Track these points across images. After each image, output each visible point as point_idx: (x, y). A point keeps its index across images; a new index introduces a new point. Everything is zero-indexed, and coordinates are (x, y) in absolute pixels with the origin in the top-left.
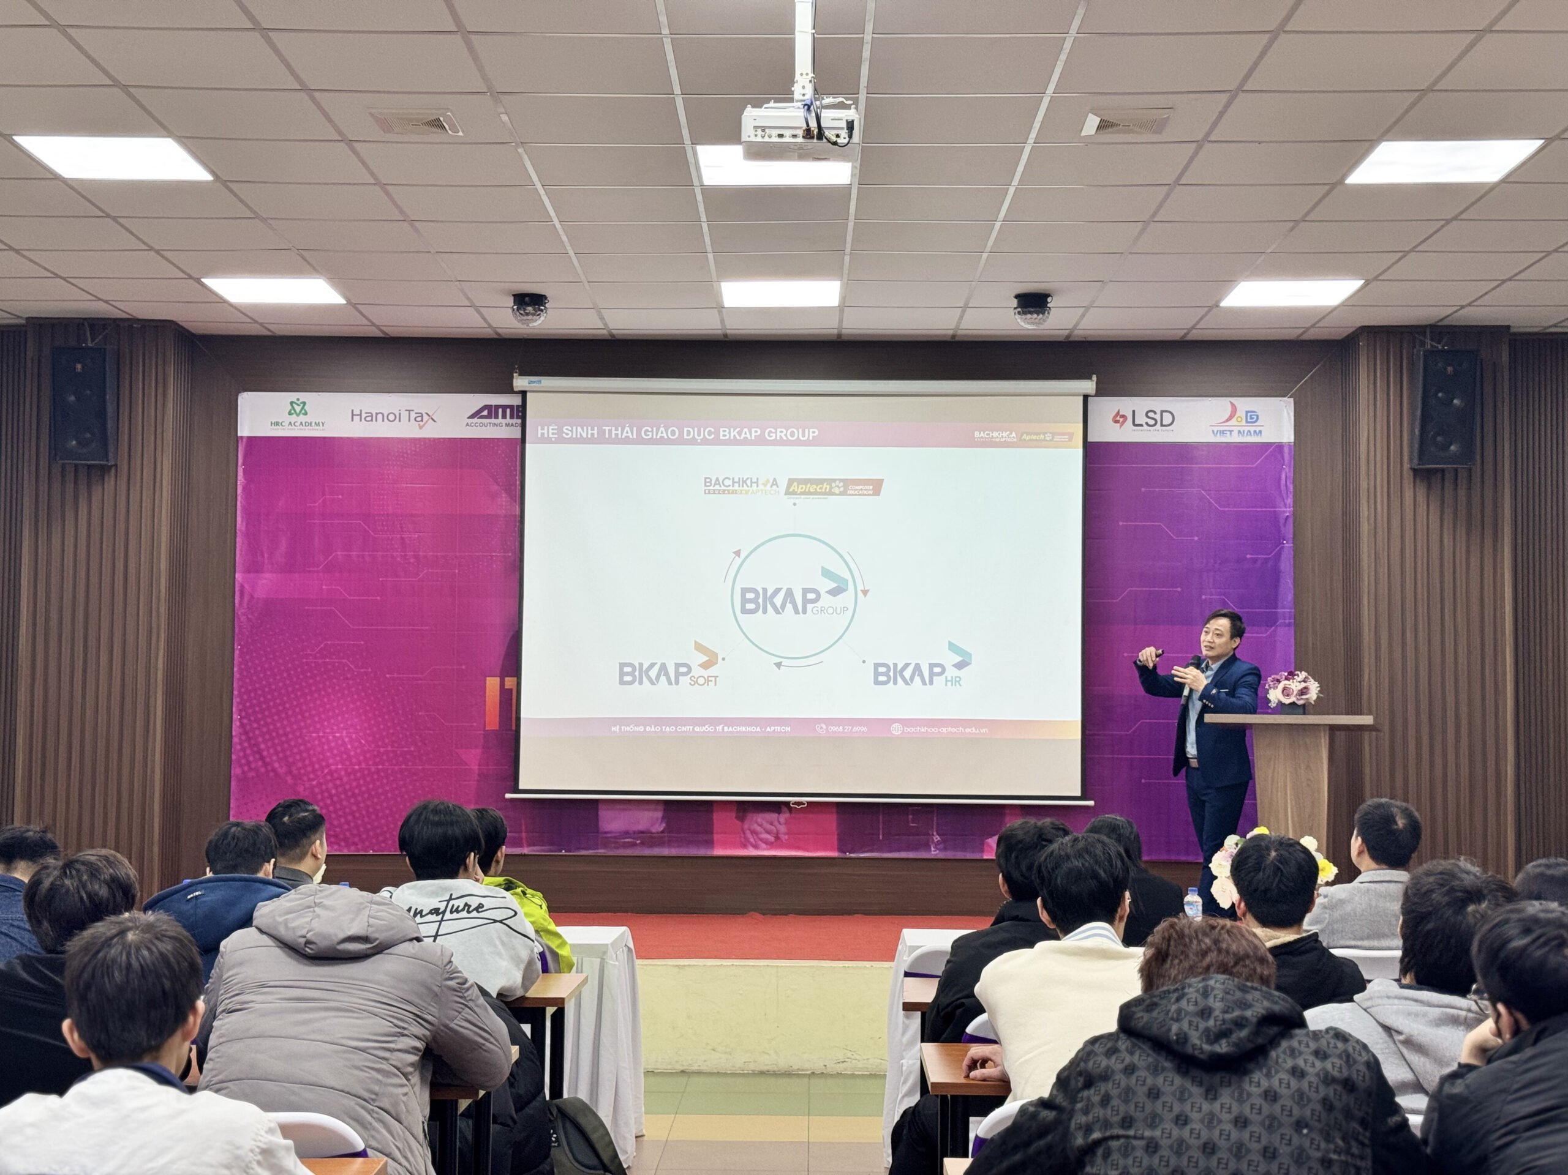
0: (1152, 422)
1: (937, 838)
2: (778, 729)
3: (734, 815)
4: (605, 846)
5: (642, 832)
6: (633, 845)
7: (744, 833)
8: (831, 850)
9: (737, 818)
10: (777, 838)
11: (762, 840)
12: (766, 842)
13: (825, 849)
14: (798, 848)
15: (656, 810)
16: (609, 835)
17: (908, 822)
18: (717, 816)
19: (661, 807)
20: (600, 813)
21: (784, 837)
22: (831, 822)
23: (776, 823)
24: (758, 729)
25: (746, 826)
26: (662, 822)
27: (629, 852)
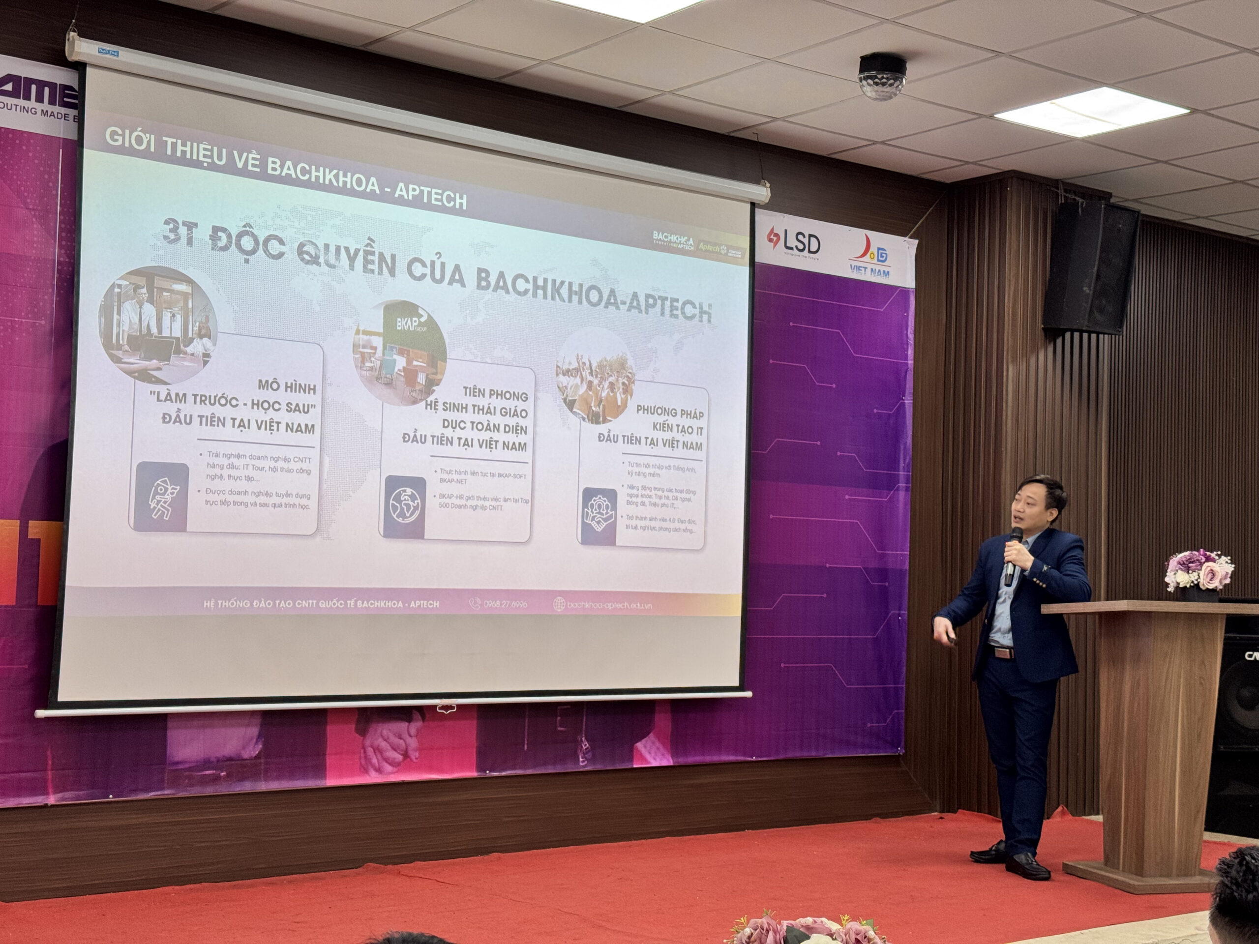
0: (801, 246)
1: (585, 745)
2: (424, 603)
3: (353, 726)
4: (175, 782)
5: (230, 759)
6: (216, 779)
7: (365, 752)
8: (470, 770)
9: (357, 730)
10: (406, 755)
11: (386, 760)
12: (392, 763)
13: (462, 768)
14: (431, 769)
15: (248, 725)
16: (181, 767)
17: (556, 727)
18: (332, 731)
19: (258, 720)
20: (170, 733)
21: (414, 755)
22: (470, 729)
23: (406, 736)
24: (400, 604)
25: (368, 742)
26: (256, 743)
27: (209, 791)
